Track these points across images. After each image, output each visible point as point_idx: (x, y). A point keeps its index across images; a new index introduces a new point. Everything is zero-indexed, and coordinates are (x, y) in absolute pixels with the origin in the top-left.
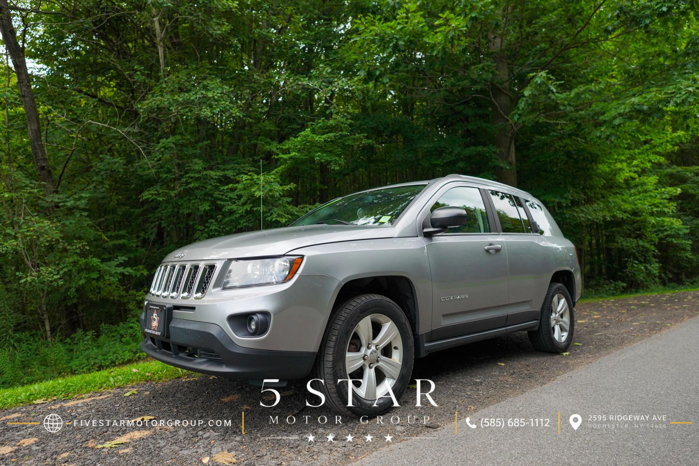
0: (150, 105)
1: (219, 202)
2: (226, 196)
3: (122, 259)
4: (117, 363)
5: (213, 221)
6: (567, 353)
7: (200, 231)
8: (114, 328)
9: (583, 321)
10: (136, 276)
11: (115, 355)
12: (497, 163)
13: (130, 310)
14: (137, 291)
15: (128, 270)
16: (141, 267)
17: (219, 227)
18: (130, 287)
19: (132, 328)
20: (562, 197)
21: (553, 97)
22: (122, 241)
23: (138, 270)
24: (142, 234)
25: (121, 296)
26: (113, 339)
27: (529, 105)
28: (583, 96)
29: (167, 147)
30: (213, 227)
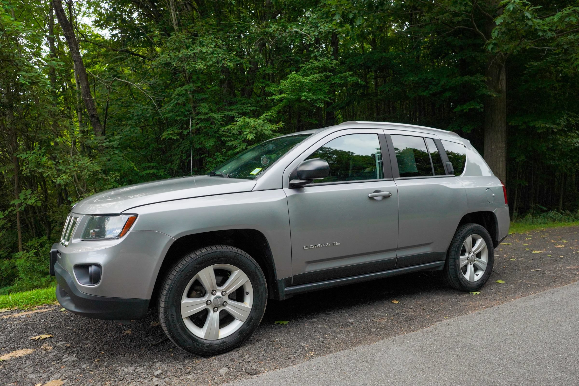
1: (223, 138)
5: (219, 154)
6: (478, 293)
7: (210, 162)
9: (538, 252)
12: (484, 91)
17: (224, 159)
20: (554, 123)
21: (530, 23)
22: (152, 171)
27: (503, 33)
28: (567, 20)
30: (219, 159)
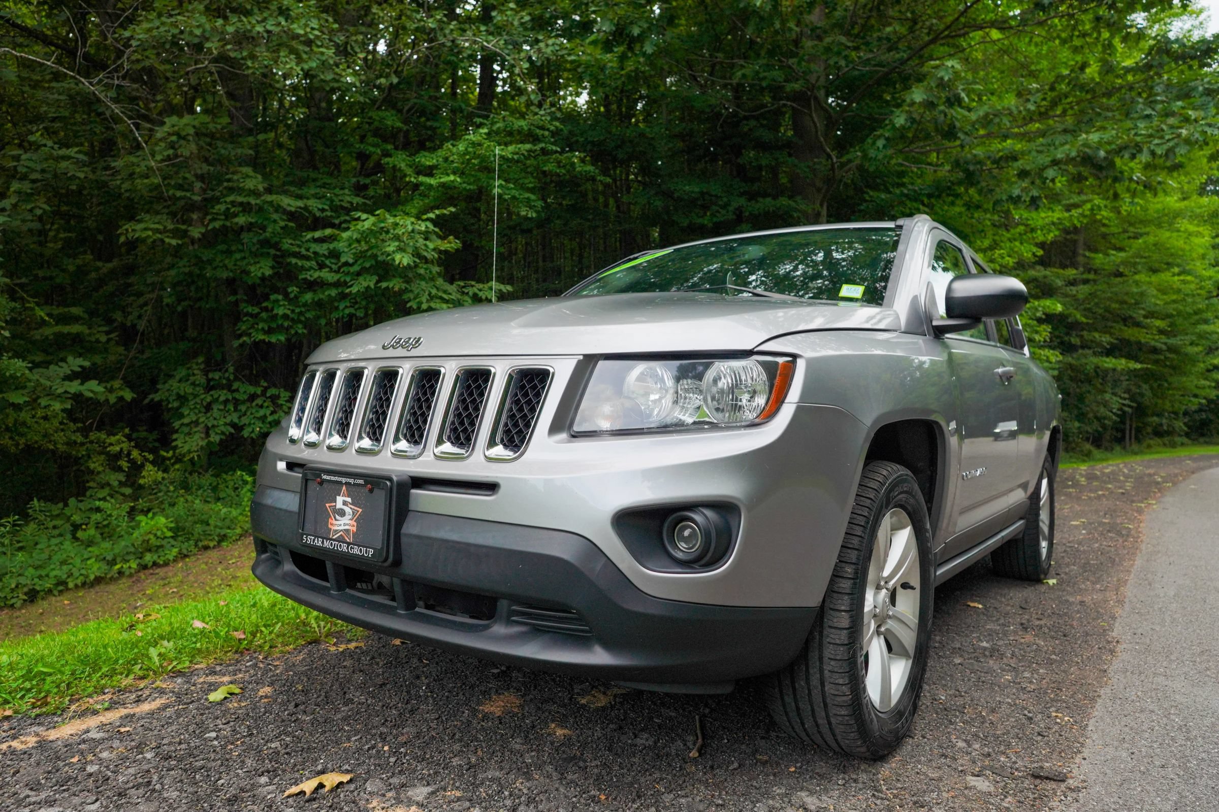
0: (155, 33)
1: (293, 261)
2: (308, 250)
3: (75, 363)
4: (71, 585)
5: (280, 297)
7: (252, 315)
8: (56, 509)
10: (107, 400)
11: (65, 567)
13: (92, 472)
14: (108, 435)
15: (93, 388)
16: (117, 384)
17: (293, 311)
18: (92, 424)
19: (98, 510)
22: (75, 329)
23: (111, 390)
24: (118, 316)
25: (71, 444)
26: (56, 532)
29: (183, 133)
30: (280, 311)
